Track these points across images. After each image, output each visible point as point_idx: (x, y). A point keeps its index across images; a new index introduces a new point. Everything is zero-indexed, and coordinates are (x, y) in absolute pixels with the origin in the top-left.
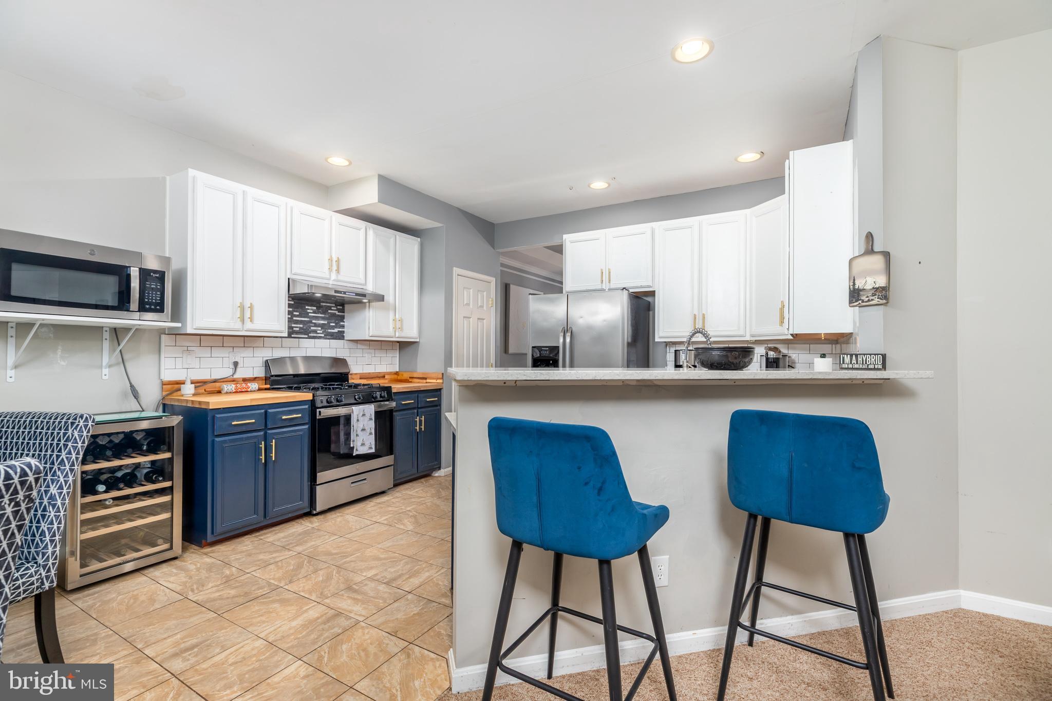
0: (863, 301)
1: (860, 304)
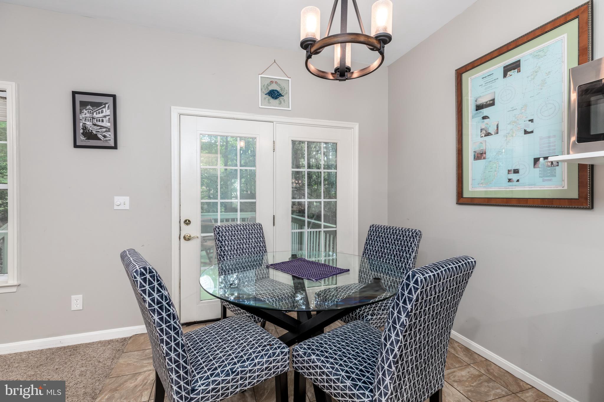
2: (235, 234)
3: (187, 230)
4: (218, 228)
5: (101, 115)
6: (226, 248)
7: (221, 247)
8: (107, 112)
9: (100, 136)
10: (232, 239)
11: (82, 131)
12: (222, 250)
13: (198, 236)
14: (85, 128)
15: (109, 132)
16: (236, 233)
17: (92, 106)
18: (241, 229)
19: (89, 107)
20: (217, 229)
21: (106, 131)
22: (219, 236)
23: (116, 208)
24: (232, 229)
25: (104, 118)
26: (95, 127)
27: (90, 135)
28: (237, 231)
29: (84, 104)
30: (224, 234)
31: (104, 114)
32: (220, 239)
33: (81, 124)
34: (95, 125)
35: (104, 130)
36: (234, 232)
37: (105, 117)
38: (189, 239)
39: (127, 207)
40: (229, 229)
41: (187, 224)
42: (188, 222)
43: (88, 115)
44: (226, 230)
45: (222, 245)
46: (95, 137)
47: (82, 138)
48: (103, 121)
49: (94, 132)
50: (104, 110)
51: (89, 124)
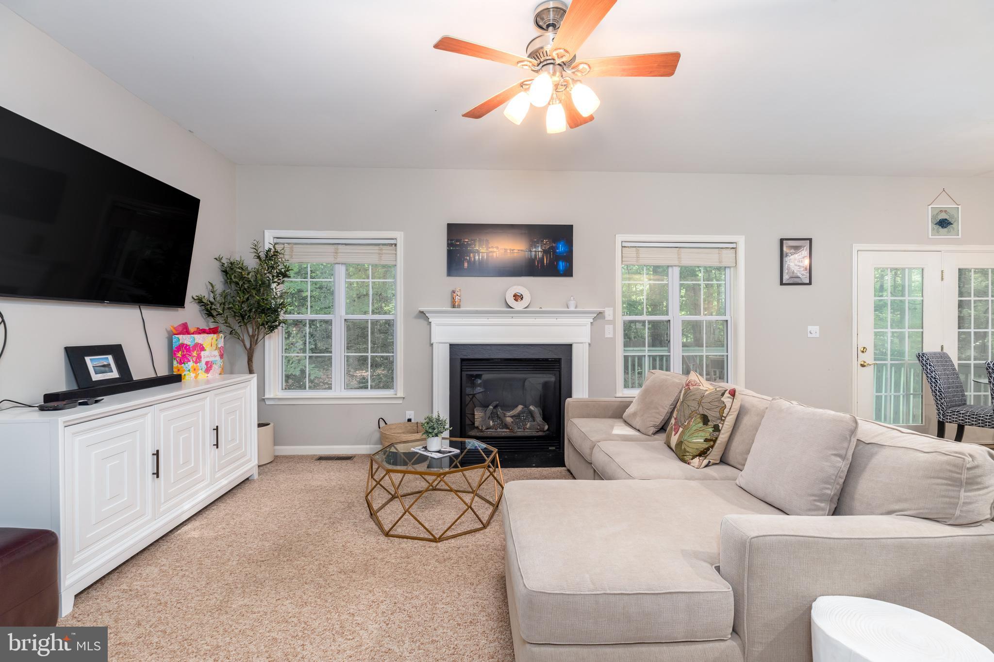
3: (863, 357)
5: (800, 256)
8: (805, 253)
11: (787, 271)
14: (789, 268)
15: (806, 271)
17: (795, 250)
21: (803, 270)
23: (810, 336)
27: (792, 274)
37: (803, 258)
39: (817, 335)
43: (791, 257)
46: (796, 276)
48: (801, 262)
49: (795, 272)
50: (802, 252)
51: (791, 265)
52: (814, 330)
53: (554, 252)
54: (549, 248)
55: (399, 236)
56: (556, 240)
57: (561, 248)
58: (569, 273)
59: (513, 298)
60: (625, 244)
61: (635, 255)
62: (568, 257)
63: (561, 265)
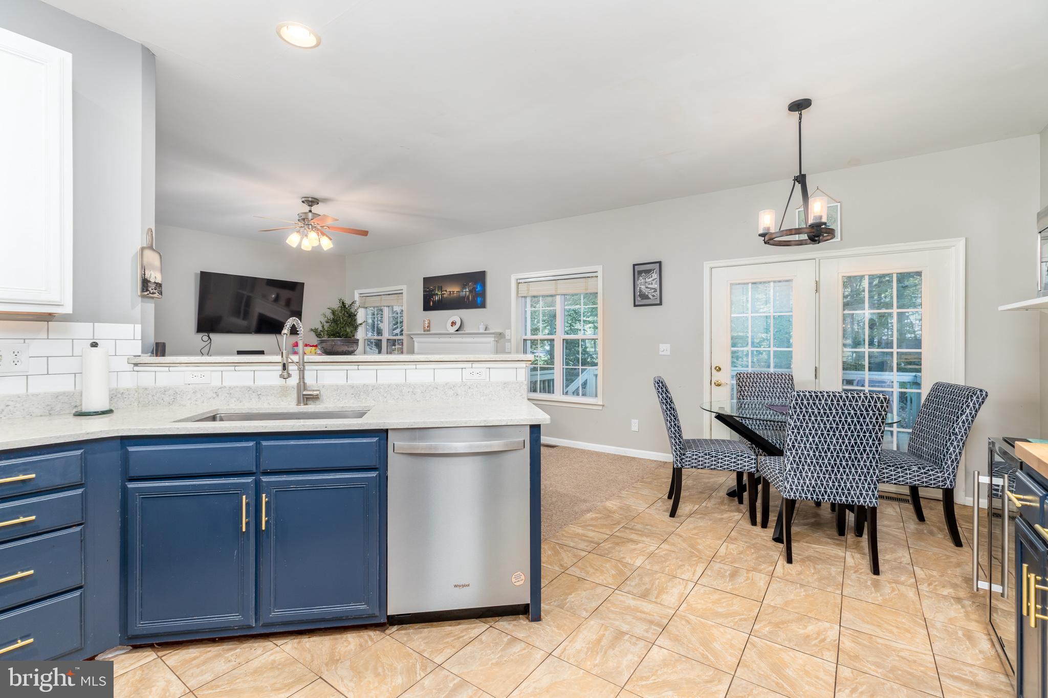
0: (150, 293)
1: (148, 294)
2: (757, 381)
3: (717, 376)
4: (740, 374)
5: (651, 279)
6: (746, 394)
7: (740, 392)
8: (655, 276)
9: (650, 296)
10: (753, 386)
11: (638, 294)
12: (741, 394)
13: (728, 382)
14: (640, 291)
15: (656, 291)
16: (759, 381)
17: (645, 273)
18: (765, 377)
19: (643, 274)
20: (738, 375)
21: (654, 292)
22: (740, 381)
23: (661, 353)
24: (754, 377)
25: (653, 282)
26: (647, 290)
27: (644, 296)
28: (760, 379)
29: (640, 273)
30: (745, 380)
31: (653, 278)
32: (740, 384)
33: (638, 288)
34: (647, 288)
35: (653, 291)
36: (756, 379)
37: (653, 280)
38: (719, 385)
39: (668, 353)
40: (751, 377)
41: (718, 371)
42: (719, 369)
43: (643, 281)
44: (747, 377)
45: (742, 390)
46: (647, 297)
47: (639, 299)
48: (652, 284)
49: (647, 293)
50: (653, 274)
51: (643, 287)
52: (665, 349)
53: (475, 291)
54: (472, 289)
55: (404, 288)
56: (475, 283)
57: (479, 288)
58: (483, 306)
59: (450, 324)
60: (519, 281)
61: (526, 289)
62: (483, 294)
63: (479, 300)
